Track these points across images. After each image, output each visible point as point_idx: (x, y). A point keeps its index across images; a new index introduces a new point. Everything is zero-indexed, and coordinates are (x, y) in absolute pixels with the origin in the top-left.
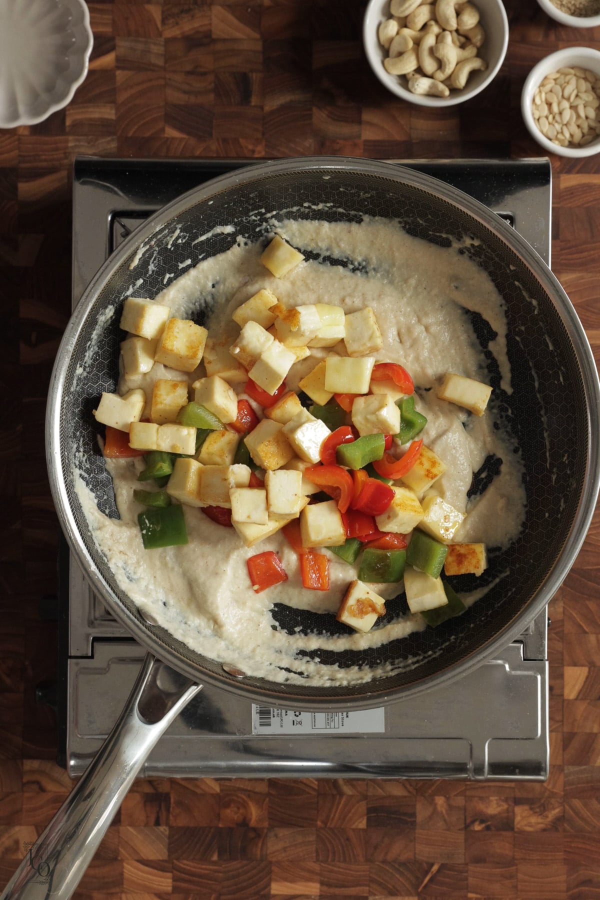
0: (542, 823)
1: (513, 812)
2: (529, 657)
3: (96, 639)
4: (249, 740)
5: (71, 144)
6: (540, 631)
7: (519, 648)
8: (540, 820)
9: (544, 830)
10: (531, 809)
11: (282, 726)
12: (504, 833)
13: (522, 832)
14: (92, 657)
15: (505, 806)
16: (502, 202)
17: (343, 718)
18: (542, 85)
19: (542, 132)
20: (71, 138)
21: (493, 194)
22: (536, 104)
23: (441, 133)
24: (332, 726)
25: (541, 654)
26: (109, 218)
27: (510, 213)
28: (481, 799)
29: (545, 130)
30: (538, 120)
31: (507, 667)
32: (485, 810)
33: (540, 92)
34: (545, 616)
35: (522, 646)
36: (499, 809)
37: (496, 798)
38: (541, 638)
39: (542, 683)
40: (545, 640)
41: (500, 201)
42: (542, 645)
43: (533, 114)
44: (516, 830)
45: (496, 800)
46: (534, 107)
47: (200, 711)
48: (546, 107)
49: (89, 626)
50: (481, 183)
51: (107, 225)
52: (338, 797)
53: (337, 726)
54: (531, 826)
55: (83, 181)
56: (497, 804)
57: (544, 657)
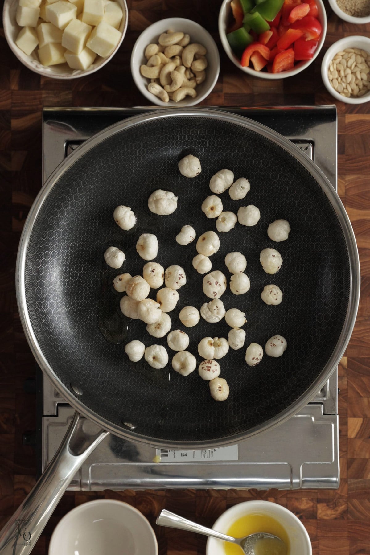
0: (334, 514)
1: (317, 507)
2: (326, 413)
3: (59, 405)
4: (154, 466)
5: (43, 96)
6: (333, 397)
7: (320, 408)
8: (333, 513)
9: (336, 518)
10: (328, 505)
11: (174, 457)
12: (311, 520)
13: (321, 520)
14: (57, 416)
15: (312, 504)
16: (307, 132)
17: (212, 451)
18: (334, 59)
19: (334, 88)
20: (43, 92)
21: (302, 128)
22: (330, 71)
23: (272, 89)
24: (206, 457)
25: (334, 411)
26: (65, 145)
27: (312, 139)
28: (297, 499)
29: (336, 87)
30: (332, 80)
31: (313, 419)
32: (299, 506)
33: (333, 63)
34: (336, 387)
35: (322, 406)
36: (308, 506)
37: (306, 499)
38: (334, 401)
39: (335, 428)
40: (336, 402)
41: (305, 132)
42: (335, 405)
43: (329, 77)
44: (318, 518)
45: (306, 500)
46: (329, 72)
47: (124, 448)
48: (337, 73)
49: (55, 397)
50: (294, 120)
51: (63, 148)
52: (208, 498)
53: (208, 456)
54: (327, 516)
55: (48, 122)
56: (307, 502)
57: (336, 412)
